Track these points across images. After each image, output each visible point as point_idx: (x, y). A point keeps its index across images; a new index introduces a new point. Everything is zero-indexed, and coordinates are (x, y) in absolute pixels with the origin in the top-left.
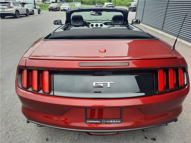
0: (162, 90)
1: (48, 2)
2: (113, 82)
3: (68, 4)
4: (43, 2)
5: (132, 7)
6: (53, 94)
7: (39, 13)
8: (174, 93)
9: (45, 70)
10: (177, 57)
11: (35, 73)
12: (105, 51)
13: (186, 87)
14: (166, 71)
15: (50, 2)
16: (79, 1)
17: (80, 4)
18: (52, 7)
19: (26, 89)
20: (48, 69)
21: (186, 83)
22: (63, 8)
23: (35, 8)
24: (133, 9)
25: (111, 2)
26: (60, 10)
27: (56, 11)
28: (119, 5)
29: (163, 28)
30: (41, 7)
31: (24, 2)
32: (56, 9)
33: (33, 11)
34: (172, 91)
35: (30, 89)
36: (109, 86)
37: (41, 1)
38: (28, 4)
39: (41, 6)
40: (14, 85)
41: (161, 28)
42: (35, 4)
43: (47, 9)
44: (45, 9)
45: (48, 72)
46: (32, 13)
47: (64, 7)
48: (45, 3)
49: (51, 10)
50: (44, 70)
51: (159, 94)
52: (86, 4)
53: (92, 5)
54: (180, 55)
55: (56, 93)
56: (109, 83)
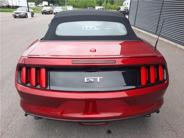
0: (145, 84)
1: (41, 6)
2: (102, 78)
3: (61, 7)
4: (36, 6)
5: (122, 11)
6: (49, 89)
7: (32, 16)
8: (155, 86)
9: (43, 67)
10: (157, 55)
11: (33, 70)
12: (95, 51)
13: (166, 82)
14: (148, 67)
15: (43, 5)
16: (71, 5)
17: (72, 7)
18: (45, 10)
19: (25, 85)
20: (45, 67)
21: (165, 79)
22: (56, 12)
23: (29, 11)
24: (123, 12)
25: (101, 6)
26: (53, 13)
27: (49, 14)
28: (109, 9)
29: (157, 32)
30: (34, 11)
31: (17, 5)
32: (49, 12)
33: (26, 14)
34: (153, 85)
35: (29, 85)
36: (98, 81)
37: (34, 5)
38: (21, 7)
39: (34, 9)
40: (14, 81)
41: (155, 32)
42: (28, 7)
43: (40, 12)
44: (38, 12)
45: (45, 69)
46: (25, 16)
47: (57, 10)
48: (38, 6)
49: (44, 13)
50: (41, 67)
51: (141, 88)
52: (78, 7)
53: (83, 8)
54: (160, 54)
55: (52, 88)
56: (98, 78)
